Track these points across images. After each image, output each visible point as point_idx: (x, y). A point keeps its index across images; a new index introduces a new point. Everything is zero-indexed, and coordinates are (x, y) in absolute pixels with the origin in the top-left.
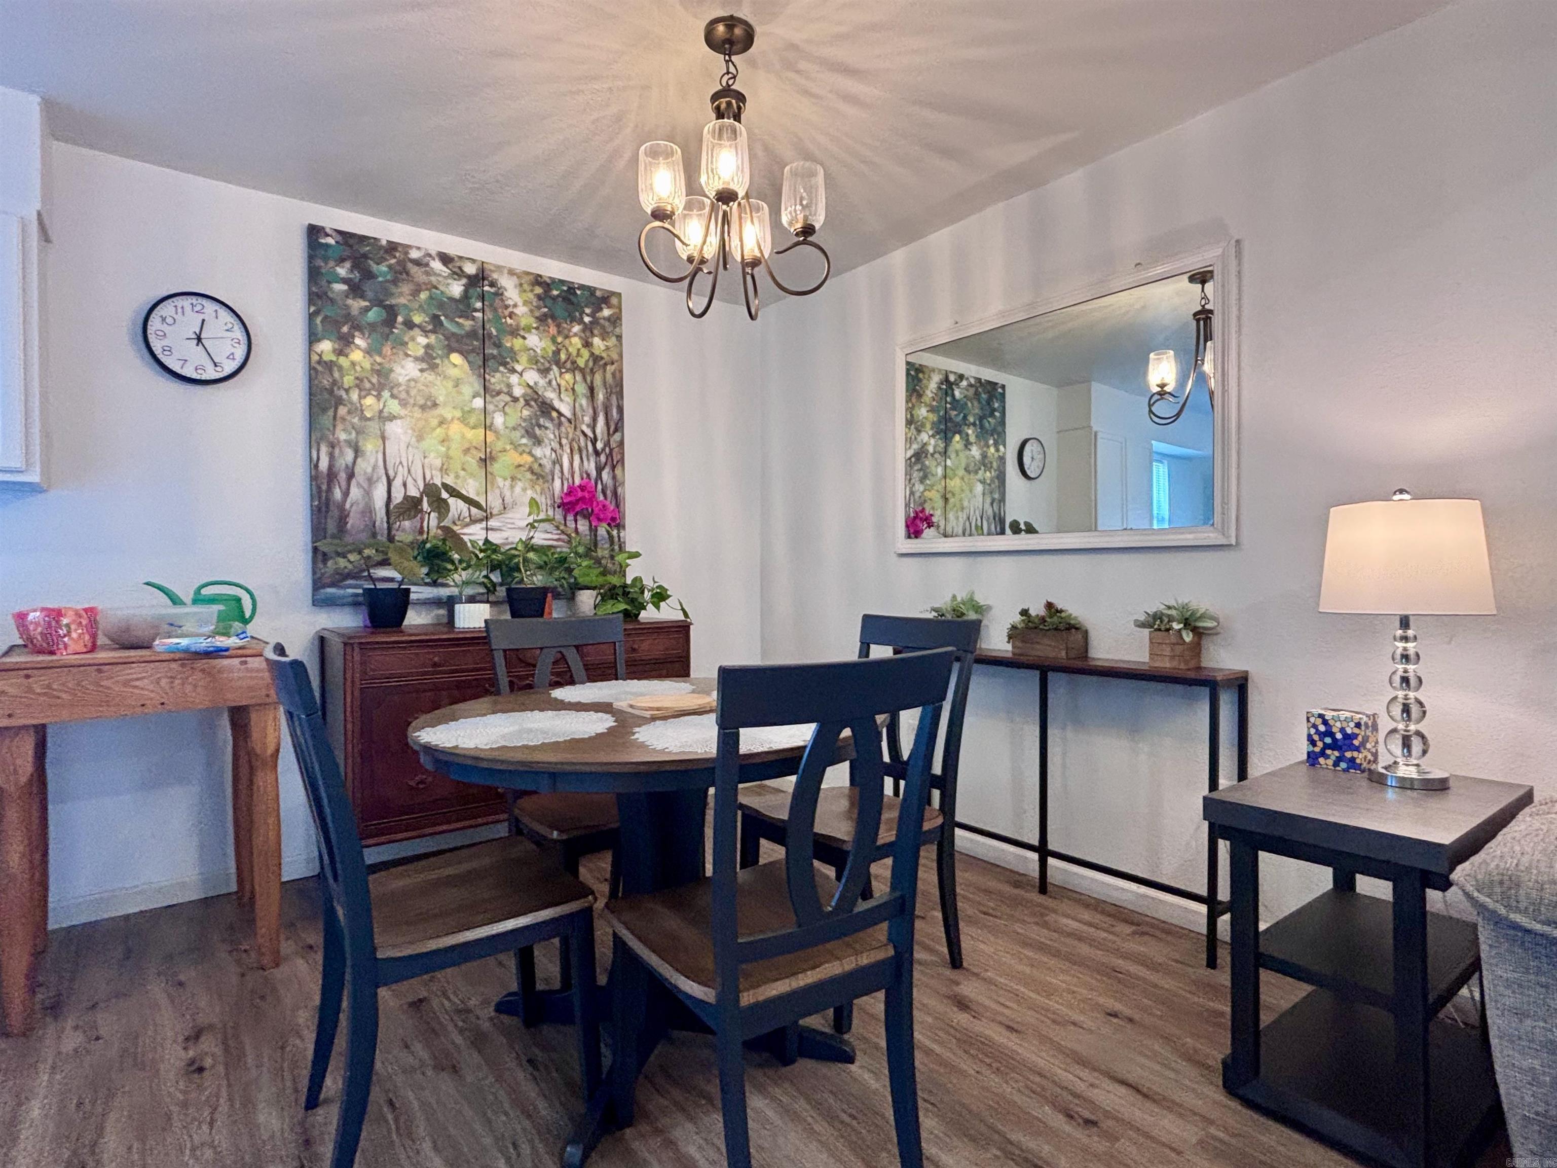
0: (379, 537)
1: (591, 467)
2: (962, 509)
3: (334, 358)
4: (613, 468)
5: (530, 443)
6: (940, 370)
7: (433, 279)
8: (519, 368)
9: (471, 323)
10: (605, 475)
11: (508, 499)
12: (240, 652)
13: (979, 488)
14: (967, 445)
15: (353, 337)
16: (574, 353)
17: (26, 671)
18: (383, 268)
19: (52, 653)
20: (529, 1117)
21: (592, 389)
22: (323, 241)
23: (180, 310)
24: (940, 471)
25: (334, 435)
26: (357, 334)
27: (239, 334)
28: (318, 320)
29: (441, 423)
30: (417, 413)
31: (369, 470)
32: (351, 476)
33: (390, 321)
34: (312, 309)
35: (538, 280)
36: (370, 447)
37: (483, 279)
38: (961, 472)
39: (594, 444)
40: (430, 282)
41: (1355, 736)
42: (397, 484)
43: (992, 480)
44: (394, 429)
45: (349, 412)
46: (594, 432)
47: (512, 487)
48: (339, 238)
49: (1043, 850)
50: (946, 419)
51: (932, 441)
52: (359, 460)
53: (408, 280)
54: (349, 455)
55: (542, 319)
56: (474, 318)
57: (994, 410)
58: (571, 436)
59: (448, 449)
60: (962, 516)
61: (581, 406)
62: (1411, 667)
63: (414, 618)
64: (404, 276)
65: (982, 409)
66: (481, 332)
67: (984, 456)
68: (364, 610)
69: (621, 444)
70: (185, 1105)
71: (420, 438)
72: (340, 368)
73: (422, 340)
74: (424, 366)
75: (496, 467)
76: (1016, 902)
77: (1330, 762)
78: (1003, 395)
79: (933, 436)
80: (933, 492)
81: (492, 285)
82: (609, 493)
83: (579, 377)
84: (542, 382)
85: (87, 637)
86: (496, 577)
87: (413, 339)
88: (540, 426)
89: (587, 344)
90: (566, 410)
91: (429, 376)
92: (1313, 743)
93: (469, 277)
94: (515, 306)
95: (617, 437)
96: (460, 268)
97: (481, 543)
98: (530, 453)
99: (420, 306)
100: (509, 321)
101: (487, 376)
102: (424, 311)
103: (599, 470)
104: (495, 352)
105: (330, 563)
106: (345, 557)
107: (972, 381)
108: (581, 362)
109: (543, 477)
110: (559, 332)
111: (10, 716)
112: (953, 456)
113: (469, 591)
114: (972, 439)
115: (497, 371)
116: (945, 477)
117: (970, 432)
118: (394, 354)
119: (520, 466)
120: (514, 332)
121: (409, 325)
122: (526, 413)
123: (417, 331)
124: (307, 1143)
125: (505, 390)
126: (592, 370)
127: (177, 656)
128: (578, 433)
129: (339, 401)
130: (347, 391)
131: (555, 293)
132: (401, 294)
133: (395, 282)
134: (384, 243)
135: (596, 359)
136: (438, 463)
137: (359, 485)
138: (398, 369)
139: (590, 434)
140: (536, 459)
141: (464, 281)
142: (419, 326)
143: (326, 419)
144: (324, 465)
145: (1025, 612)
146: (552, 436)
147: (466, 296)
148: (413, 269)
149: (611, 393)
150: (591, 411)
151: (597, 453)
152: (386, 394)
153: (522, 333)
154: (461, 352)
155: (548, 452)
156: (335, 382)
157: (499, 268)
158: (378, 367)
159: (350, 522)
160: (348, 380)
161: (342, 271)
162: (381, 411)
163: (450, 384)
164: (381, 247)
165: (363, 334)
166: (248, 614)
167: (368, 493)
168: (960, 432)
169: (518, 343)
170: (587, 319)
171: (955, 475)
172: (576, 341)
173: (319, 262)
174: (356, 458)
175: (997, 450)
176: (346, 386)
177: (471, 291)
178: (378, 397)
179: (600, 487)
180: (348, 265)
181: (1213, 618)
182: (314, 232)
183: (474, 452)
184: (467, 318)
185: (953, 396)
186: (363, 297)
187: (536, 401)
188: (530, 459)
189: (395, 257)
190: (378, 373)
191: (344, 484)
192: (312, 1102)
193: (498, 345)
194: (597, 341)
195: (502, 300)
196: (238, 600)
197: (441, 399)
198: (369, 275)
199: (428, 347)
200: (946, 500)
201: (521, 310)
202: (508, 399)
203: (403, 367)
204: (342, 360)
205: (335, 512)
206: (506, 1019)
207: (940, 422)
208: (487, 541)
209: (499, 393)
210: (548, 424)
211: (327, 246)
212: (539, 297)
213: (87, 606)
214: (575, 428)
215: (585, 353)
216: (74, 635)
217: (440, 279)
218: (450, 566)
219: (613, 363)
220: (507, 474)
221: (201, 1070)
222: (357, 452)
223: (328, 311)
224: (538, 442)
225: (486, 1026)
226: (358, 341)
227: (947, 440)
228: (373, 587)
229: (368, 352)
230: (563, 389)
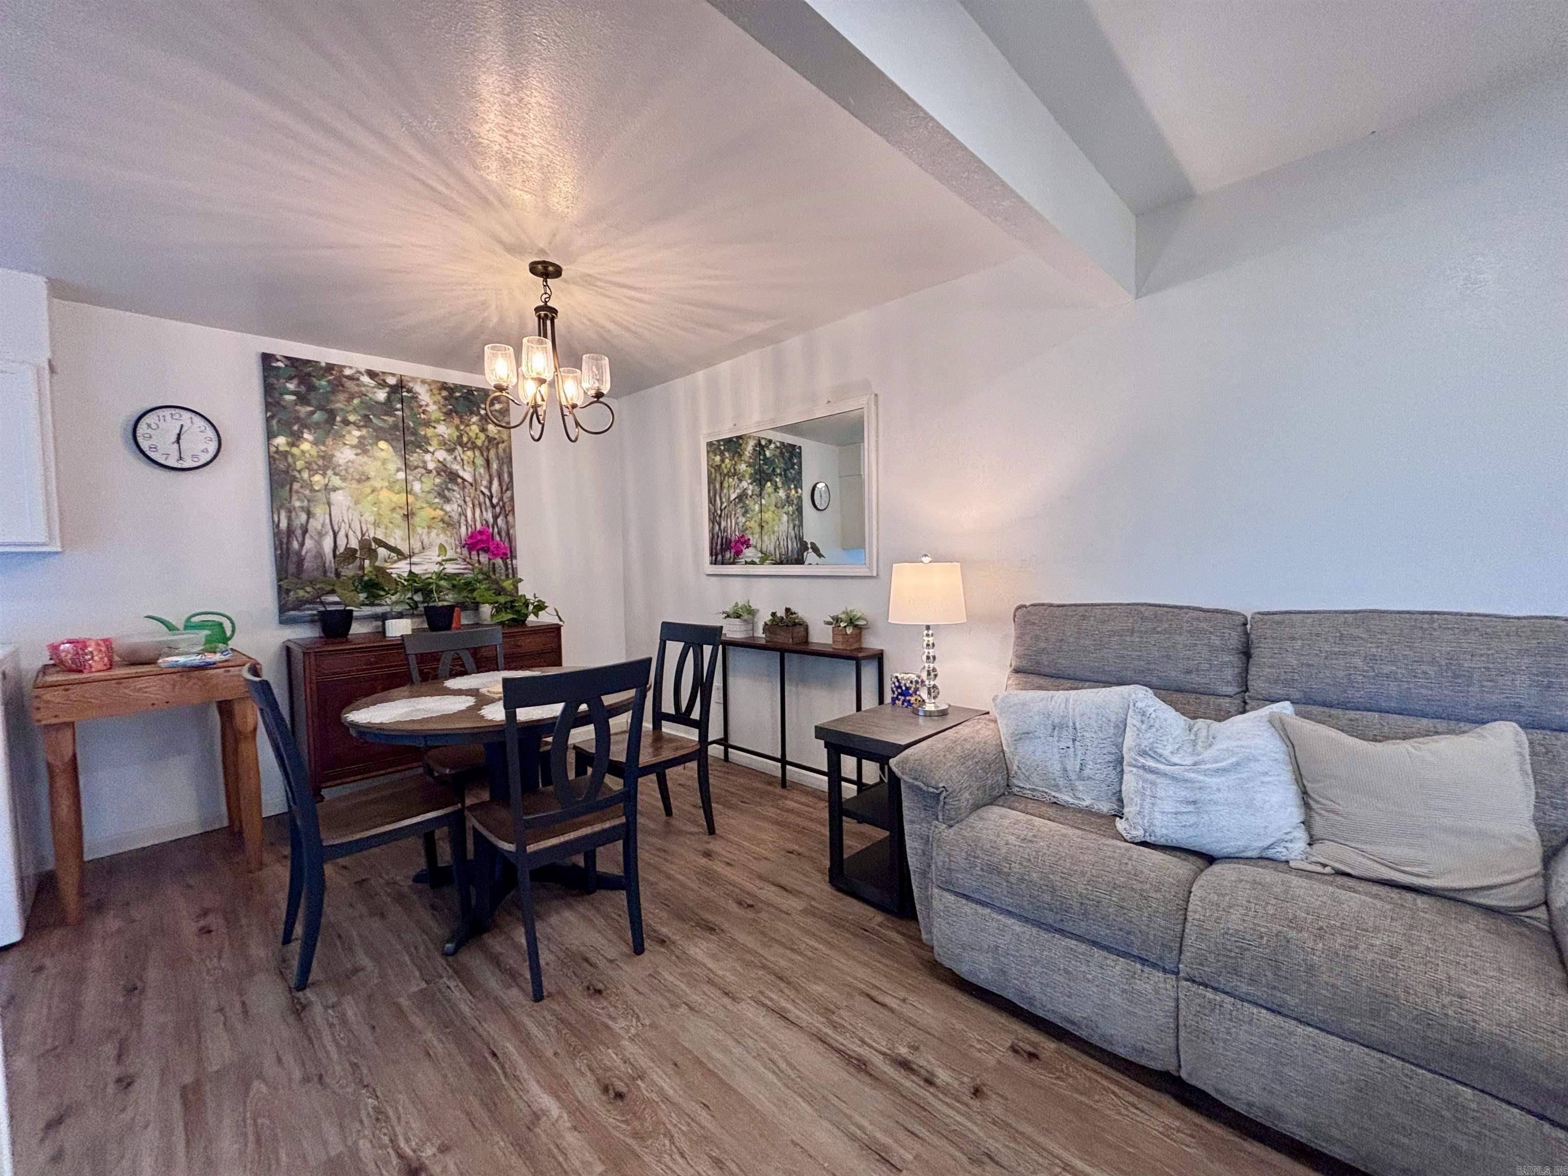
0: (329, 574)
1: (489, 516)
2: (774, 533)
3: (288, 449)
4: (506, 516)
5: (441, 502)
6: (754, 437)
7: (363, 389)
8: (431, 449)
9: (394, 419)
10: (500, 521)
11: (426, 541)
12: (225, 664)
13: (785, 518)
14: (776, 489)
15: (302, 433)
16: (474, 436)
17: (65, 686)
18: (324, 383)
19: (81, 671)
20: (427, 934)
21: (488, 461)
22: (274, 364)
23: (162, 419)
24: (757, 507)
25: (290, 502)
26: (305, 430)
27: (210, 433)
28: (274, 422)
29: (373, 491)
30: (354, 485)
31: (319, 527)
32: (305, 532)
33: (331, 419)
34: (269, 414)
35: (444, 386)
36: (319, 511)
37: (402, 387)
38: (772, 508)
39: (491, 500)
40: (361, 391)
41: (910, 688)
42: (341, 535)
43: (794, 512)
44: (336, 497)
45: (302, 487)
46: (490, 492)
47: (429, 533)
48: (288, 363)
49: (783, 761)
50: (760, 471)
51: (751, 487)
52: (311, 520)
53: (344, 392)
54: (304, 517)
55: (448, 414)
56: (395, 416)
57: (795, 464)
58: (472, 495)
59: (379, 509)
60: (774, 538)
61: (480, 474)
62: (931, 651)
63: (357, 629)
64: (341, 388)
65: (786, 464)
66: (401, 424)
67: (788, 496)
68: (318, 624)
69: (512, 499)
70: (200, 951)
71: (357, 502)
72: (293, 455)
73: (357, 433)
74: (359, 451)
75: (416, 520)
76: (762, 794)
77: (900, 703)
78: (800, 453)
79: (751, 484)
80: (752, 522)
81: (409, 391)
82: (503, 534)
83: (477, 453)
84: (449, 458)
85: (106, 659)
86: (418, 598)
87: (349, 432)
88: (449, 489)
89: (483, 430)
90: (468, 477)
91: (364, 459)
92: (893, 692)
93: (390, 386)
94: (427, 405)
95: (508, 493)
96: (384, 381)
97: (405, 575)
98: (442, 509)
99: (354, 409)
100: (423, 416)
101: (407, 456)
102: (357, 412)
103: (495, 518)
104: (413, 439)
105: (292, 594)
106: (302, 589)
107: (778, 444)
108: (479, 443)
109: (452, 525)
110: (462, 422)
111: (56, 716)
112: (766, 496)
113: (398, 608)
114: (779, 485)
115: (415, 452)
116: (761, 511)
117: (778, 480)
118: (334, 444)
119: (434, 518)
120: (428, 424)
121: (346, 422)
122: (438, 481)
123: (351, 427)
124: (284, 961)
125: (421, 465)
126: (487, 448)
127: (176, 670)
128: (478, 492)
129: (294, 479)
130: (299, 472)
131: (458, 394)
132: (338, 401)
133: (333, 392)
134: (323, 364)
135: (490, 439)
136: (371, 519)
137: (311, 537)
138: (337, 454)
139: (488, 494)
140: (446, 513)
141: (387, 389)
142: (354, 423)
143: (285, 493)
144: (284, 525)
145: (774, 614)
146: (458, 496)
147: (389, 399)
148: (349, 384)
149: (503, 463)
150: (487, 477)
151: (493, 506)
152: (330, 472)
153: (433, 424)
154: (386, 440)
155: (455, 507)
156: (289, 466)
157: (414, 379)
158: (322, 454)
159: (306, 564)
160: (300, 464)
161: (291, 386)
162: (326, 485)
163: (379, 463)
164: (321, 368)
165: (310, 430)
166: (229, 634)
167: (319, 543)
168: (770, 480)
169: (430, 432)
170: (483, 412)
171: (768, 510)
172: (475, 428)
173: (272, 380)
174: (309, 518)
175: (797, 492)
176: (298, 468)
177: (393, 397)
178: (324, 475)
179: (496, 530)
180: (295, 381)
181: (864, 619)
182: (267, 358)
183: (399, 510)
184: (391, 416)
185: (765, 455)
186: (309, 405)
187: (445, 472)
188: (442, 513)
189: (332, 374)
190: (323, 458)
191: (300, 539)
192: (287, 939)
193: (415, 433)
194: (491, 427)
195: (417, 402)
196: (220, 625)
197: (372, 474)
198: (312, 388)
199: (360, 437)
200: (762, 527)
201: (432, 408)
202: (424, 471)
203: (342, 453)
204: (295, 450)
205: (294, 558)
206: (420, 886)
207: (756, 474)
208: (411, 572)
209: (416, 468)
210: (456, 488)
211: (279, 368)
212: (445, 398)
213: (105, 637)
214: (476, 490)
215: (482, 436)
216: (96, 659)
217: (369, 389)
218: (382, 593)
219: (503, 442)
220: (424, 524)
221: (210, 932)
222: (309, 514)
223: (283, 415)
224: (448, 500)
225: (406, 890)
226: (306, 436)
227: (762, 487)
228: (323, 609)
229: (315, 443)
230: (465, 462)
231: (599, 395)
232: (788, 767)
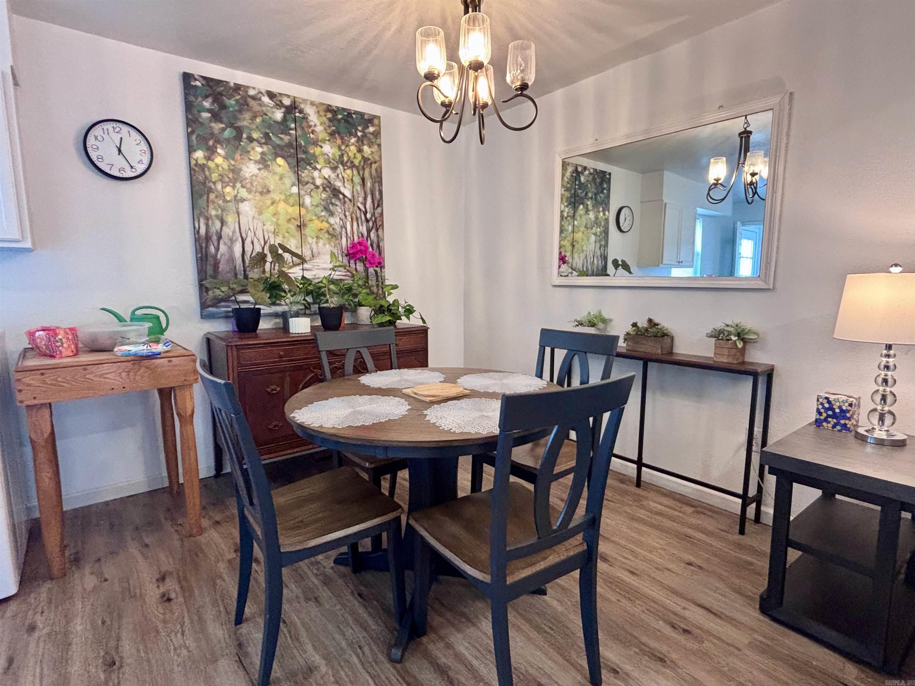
0: (239, 276)
1: (364, 229)
2: (583, 251)
3: (205, 163)
4: (377, 230)
5: (327, 215)
6: (572, 164)
7: (264, 109)
8: (319, 167)
9: (288, 137)
10: (373, 234)
11: (315, 250)
12: (167, 354)
13: (593, 238)
14: (587, 211)
15: (216, 148)
16: (352, 156)
17: (41, 371)
18: (232, 102)
19: (52, 357)
20: (365, 629)
21: (363, 180)
22: (193, 83)
23: (106, 132)
24: (570, 228)
25: (208, 211)
26: (218, 146)
27: (144, 146)
28: (194, 137)
29: (273, 203)
30: (258, 197)
31: (231, 234)
32: (220, 238)
33: (238, 137)
34: (190, 130)
35: (329, 109)
36: (230, 219)
37: (295, 108)
38: (582, 229)
39: (365, 214)
40: (262, 111)
41: (848, 411)
42: (248, 242)
43: (601, 233)
44: (245, 207)
45: (216, 197)
46: (365, 208)
47: (317, 243)
48: (204, 82)
49: (640, 463)
50: (575, 195)
51: (567, 209)
52: (224, 228)
53: (248, 110)
54: (218, 224)
55: (332, 134)
56: (290, 135)
57: (604, 189)
58: (351, 210)
59: (278, 219)
60: (582, 256)
61: (357, 190)
62: (889, 373)
63: (264, 325)
64: (246, 107)
65: (596, 188)
66: (295, 143)
67: (597, 218)
68: (233, 320)
69: (382, 214)
70: (165, 621)
71: (260, 213)
72: (209, 168)
73: (259, 150)
74: (261, 166)
75: (307, 231)
76: (625, 493)
77: (830, 425)
78: (609, 179)
79: (567, 206)
80: (566, 241)
81: (301, 112)
82: (375, 246)
83: (355, 172)
84: (333, 176)
85: (73, 346)
86: (309, 299)
87: (253, 149)
88: (333, 204)
89: (360, 151)
90: (348, 193)
91: (264, 173)
92: (820, 413)
93: (286, 107)
94: (315, 126)
95: (379, 210)
96: (281, 101)
97: (300, 278)
98: (327, 222)
99: (257, 127)
100: (312, 136)
101: (300, 172)
102: (259, 130)
103: (369, 231)
104: (304, 156)
105: (210, 292)
106: (218, 289)
107: (592, 171)
108: (356, 162)
109: (335, 236)
110: (342, 142)
111: (35, 398)
112: (578, 218)
113: (295, 308)
114: (590, 207)
115: (306, 169)
116: (573, 232)
117: (589, 203)
118: (241, 159)
119: (321, 229)
120: (315, 143)
121: (251, 139)
122: (324, 196)
123: (255, 143)
124: (240, 645)
125: (311, 181)
126: (363, 167)
127: (129, 358)
128: (356, 208)
129: (210, 191)
130: (214, 183)
131: (340, 117)
132: (244, 119)
133: (240, 111)
134: (232, 84)
135: (365, 159)
136: (272, 228)
137: (225, 244)
138: (244, 168)
139: (363, 209)
140: (331, 225)
141: (283, 110)
142: (257, 140)
143: (202, 202)
144: (203, 231)
145: (634, 325)
146: (340, 210)
147: (285, 119)
148: (252, 103)
149: (375, 182)
150: (363, 193)
151: (367, 221)
152: (238, 185)
153: (320, 143)
154: (283, 157)
155: (338, 220)
156: (206, 178)
157: (305, 101)
158: (232, 168)
159: (221, 267)
160: (215, 176)
161: (207, 104)
162: (236, 196)
163: (277, 177)
164: (231, 88)
165: (222, 146)
166: (164, 326)
167: (230, 249)
168: (583, 204)
169: (318, 150)
170: (359, 134)
171: (579, 231)
172: (353, 148)
173: (192, 98)
174: (222, 226)
175: (604, 214)
176: (213, 180)
177: (288, 117)
178: (234, 187)
179: (369, 242)
180: (210, 100)
181: (755, 333)
182: (187, 77)
183: (293, 221)
184: (286, 134)
185: (580, 180)
186: (221, 122)
187: (329, 187)
188: (327, 225)
189: (239, 94)
190: (233, 171)
191: (216, 243)
192: (239, 619)
193: (305, 152)
194: (366, 148)
195: (307, 122)
196: (158, 318)
197: (272, 188)
198: (223, 107)
199: (262, 153)
200: (573, 246)
201: (319, 128)
202: (312, 187)
203: (248, 167)
204: (211, 164)
205: (211, 261)
206: (342, 568)
207: (571, 197)
208: (303, 277)
209: (307, 183)
210: (338, 203)
211: (196, 86)
212: (330, 120)
213: (70, 326)
214: (354, 205)
215: (359, 156)
216: (65, 345)
217: (269, 109)
218: (283, 294)
219: (376, 163)
220: (313, 234)
221: (169, 600)
222: (223, 223)
223: (199, 131)
224: (332, 214)
225: (329, 571)
226: (219, 151)
227: (575, 209)
228: (238, 307)
229: (225, 158)
230: (346, 180)
231: (524, 87)
232: (644, 469)
